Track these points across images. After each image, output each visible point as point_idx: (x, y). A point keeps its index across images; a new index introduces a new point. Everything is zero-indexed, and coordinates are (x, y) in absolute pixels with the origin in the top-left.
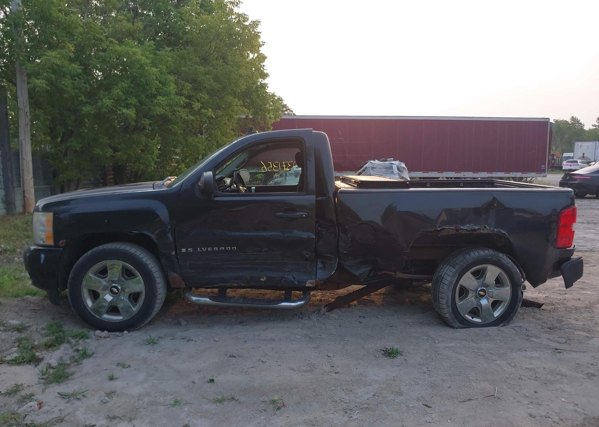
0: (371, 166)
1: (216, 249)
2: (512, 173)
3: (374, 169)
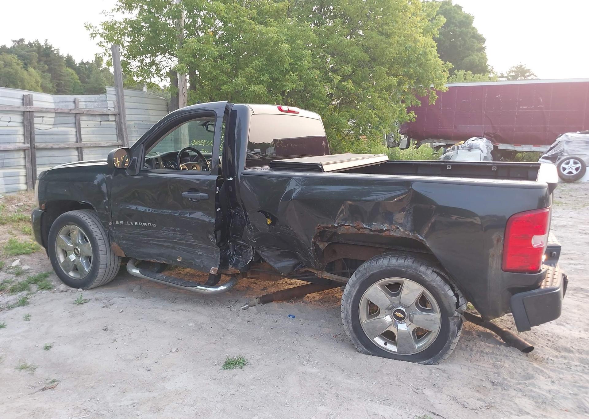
0: (566, 139)
1: (140, 224)
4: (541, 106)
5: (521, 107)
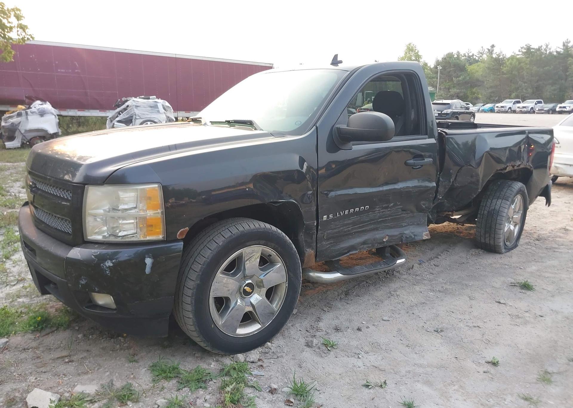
0: (134, 104)
1: (357, 209)
2: (192, 112)
3: (138, 108)
4: (78, 71)
5: (59, 70)
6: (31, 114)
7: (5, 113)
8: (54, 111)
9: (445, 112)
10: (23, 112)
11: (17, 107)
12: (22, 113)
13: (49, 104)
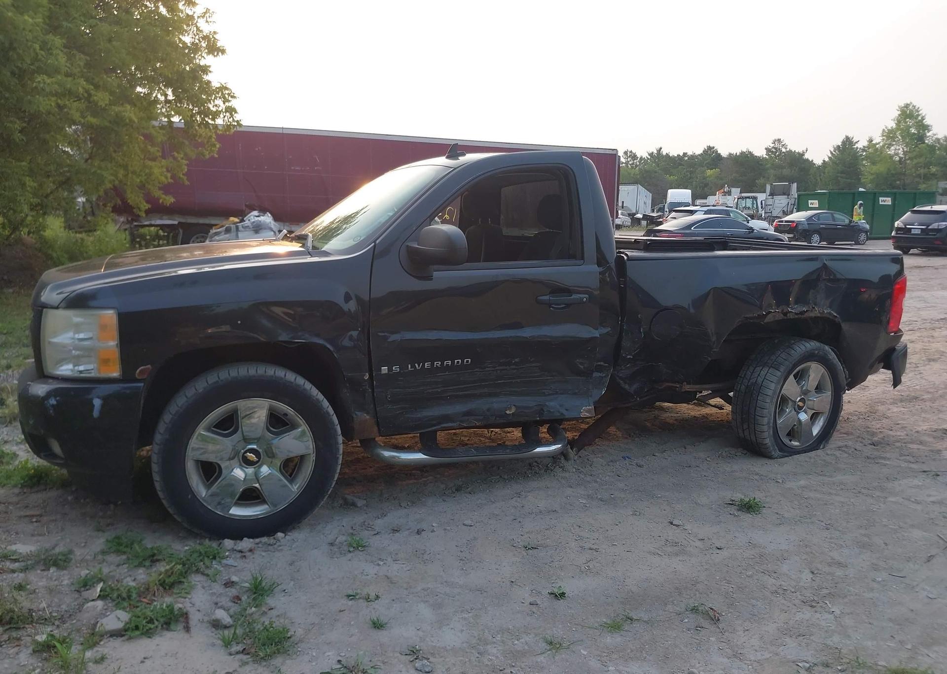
4: (318, 168)
5: (293, 168)
6: (243, 229)
7: (214, 228)
8: (274, 225)
9: (935, 226)
10: (233, 226)
11: (228, 219)
12: (231, 227)
13: (270, 215)
